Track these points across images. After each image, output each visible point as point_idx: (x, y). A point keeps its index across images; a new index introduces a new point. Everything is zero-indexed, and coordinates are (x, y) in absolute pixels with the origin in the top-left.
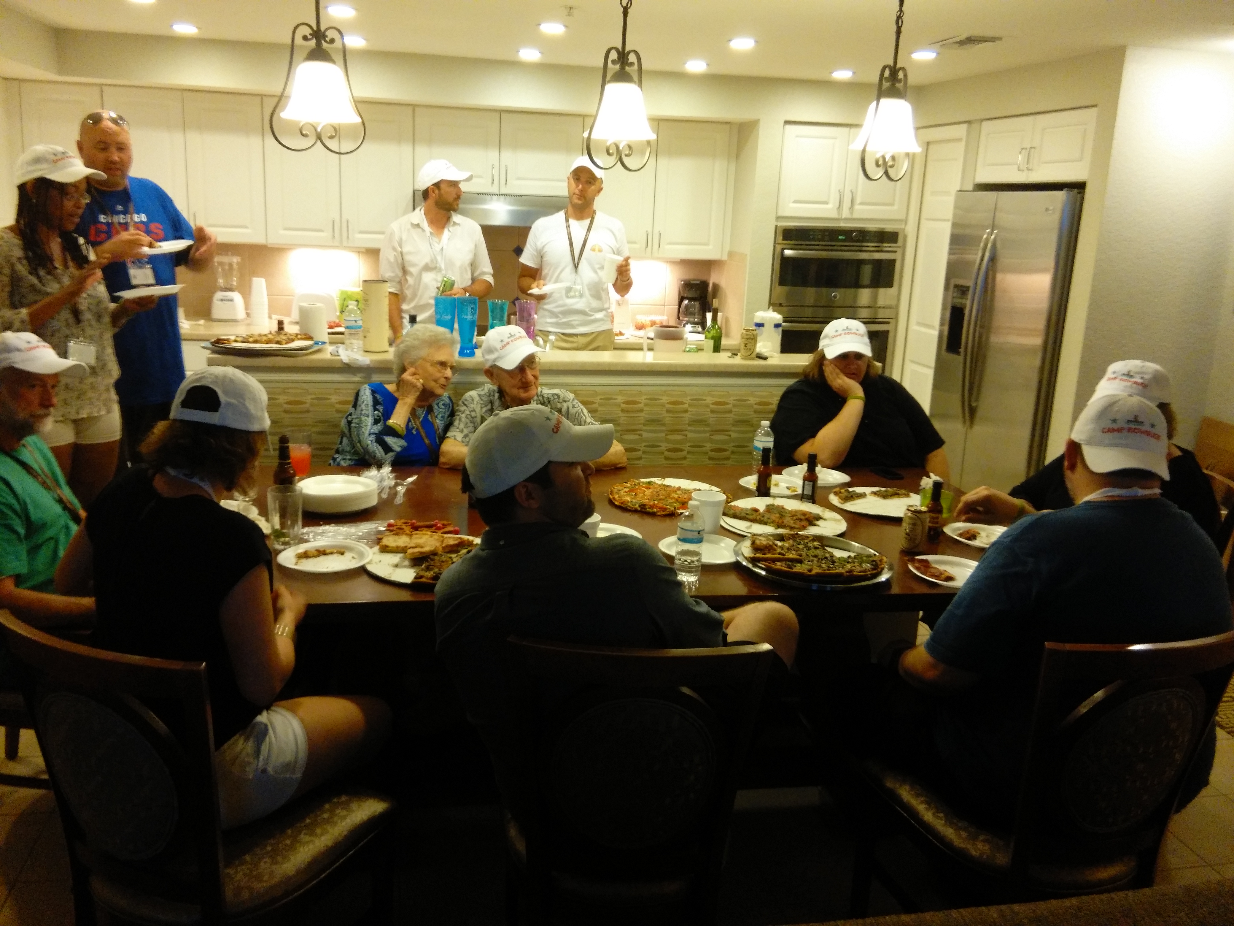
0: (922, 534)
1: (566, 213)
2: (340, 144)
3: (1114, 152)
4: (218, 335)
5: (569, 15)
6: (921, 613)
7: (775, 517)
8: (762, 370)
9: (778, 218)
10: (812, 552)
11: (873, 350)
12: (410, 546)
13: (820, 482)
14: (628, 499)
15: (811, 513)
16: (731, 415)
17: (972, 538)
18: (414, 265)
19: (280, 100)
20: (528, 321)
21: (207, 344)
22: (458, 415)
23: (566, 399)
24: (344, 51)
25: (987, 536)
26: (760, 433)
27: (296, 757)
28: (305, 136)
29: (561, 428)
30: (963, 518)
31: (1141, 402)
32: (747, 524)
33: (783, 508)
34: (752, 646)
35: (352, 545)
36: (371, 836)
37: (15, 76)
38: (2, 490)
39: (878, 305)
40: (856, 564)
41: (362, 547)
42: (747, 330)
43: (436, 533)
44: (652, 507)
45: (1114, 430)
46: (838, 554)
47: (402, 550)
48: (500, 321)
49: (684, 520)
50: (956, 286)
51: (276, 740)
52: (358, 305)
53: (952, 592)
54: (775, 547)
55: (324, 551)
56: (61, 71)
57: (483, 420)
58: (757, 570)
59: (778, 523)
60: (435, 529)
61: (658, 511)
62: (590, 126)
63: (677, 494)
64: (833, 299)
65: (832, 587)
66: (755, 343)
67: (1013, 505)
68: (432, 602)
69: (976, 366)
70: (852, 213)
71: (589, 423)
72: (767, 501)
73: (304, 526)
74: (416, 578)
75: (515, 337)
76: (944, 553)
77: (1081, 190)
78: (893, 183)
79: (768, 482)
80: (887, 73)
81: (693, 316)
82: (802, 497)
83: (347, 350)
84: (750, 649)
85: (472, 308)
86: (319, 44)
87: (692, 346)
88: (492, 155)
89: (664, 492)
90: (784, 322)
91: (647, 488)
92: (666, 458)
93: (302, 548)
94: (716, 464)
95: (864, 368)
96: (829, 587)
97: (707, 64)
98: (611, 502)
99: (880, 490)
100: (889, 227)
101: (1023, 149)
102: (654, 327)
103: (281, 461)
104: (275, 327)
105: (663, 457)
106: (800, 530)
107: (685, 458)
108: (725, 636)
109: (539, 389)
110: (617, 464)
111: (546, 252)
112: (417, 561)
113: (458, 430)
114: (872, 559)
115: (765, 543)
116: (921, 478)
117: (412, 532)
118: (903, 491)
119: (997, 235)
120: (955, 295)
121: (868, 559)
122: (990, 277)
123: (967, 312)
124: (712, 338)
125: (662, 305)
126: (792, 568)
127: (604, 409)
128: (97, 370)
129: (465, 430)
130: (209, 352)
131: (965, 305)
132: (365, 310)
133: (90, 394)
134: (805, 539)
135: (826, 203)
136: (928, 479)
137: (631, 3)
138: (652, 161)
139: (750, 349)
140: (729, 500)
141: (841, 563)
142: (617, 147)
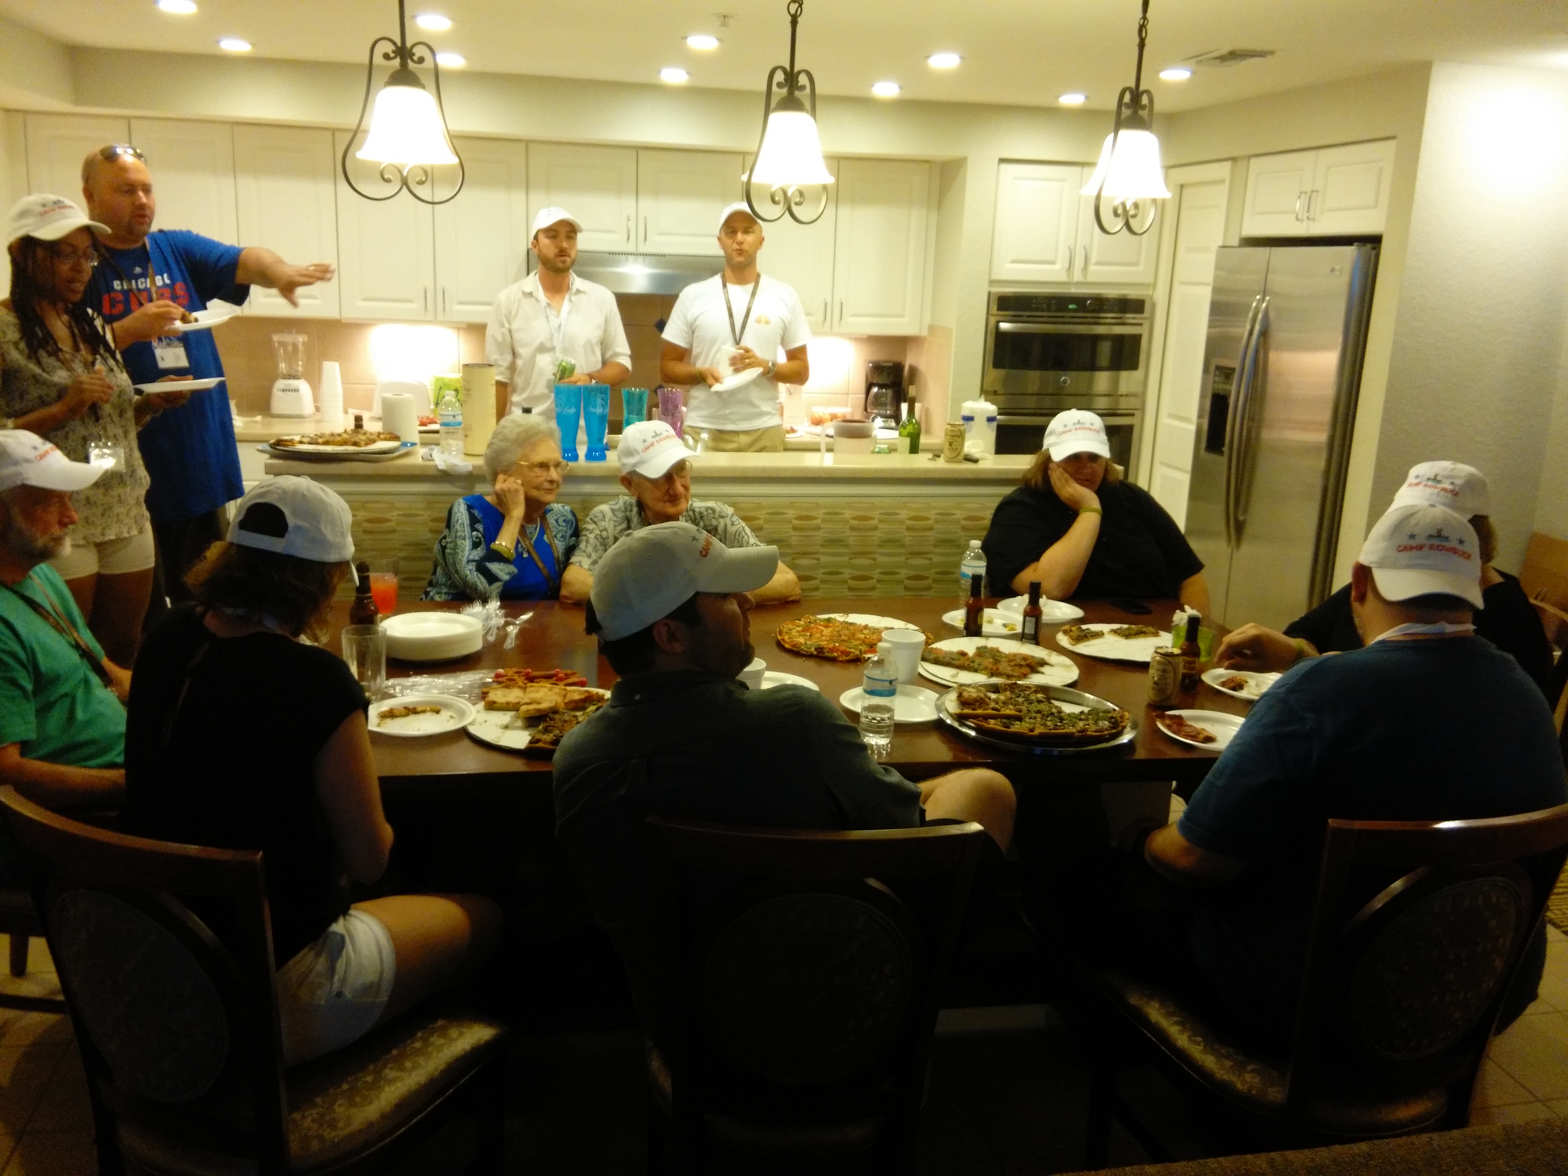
0: (1175, 682)
1: (723, 277)
2: (432, 191)
3: (1418, 197)
4: (279, 435)
5: (723, 25)
6: (1174, 783)
7: (988, 662)
8: (970, 476)
9: (992, 282)
10: (1035, 707)
11: (1112, 450)
12: (523, 701)
13: (1045, 618)
14: (801, 640)
15: (1033, 657)
16: (932, 534)
17: (1238, 688)
18: (527, 345)
19: (355, 135)
20: (673, 415)
21: (265, 447)
22: (586, 535)
23: (724, 514)
24: (437, 73)
25: (1257, 685)
27: (380, 973)
28: (388, 181)
29: (712, 550)
30: (1226, 664)
31: (1447, 513)
32: (952, 671)
33: (998, 651)
34: (957, 826)
35: (451, 701)
36: (475, 1071)
37: (19, 106)
38: (2, 633)
39: (1120, 393)
40: (1091, 721)
41: (464, 704)
42: (952, 425)
43: (557, 685)
44: (832, 650)
45: (1411, 548)
46: (1068, 709)
47: (513, 707)
48: (638, 414)
49: (872, 667)
50: (1218, 368)
51: (355, 951)
52: (457, 396)
53: (1214, 756)
54: (988, 701)
55: (415, 709)
56: (78, 100)
57: (616, 539)
58: (964, 730)
59: (992, 670)
60: (557, 680)
61: (840, 656)
62: (749, 167)
63: (864, 634)
64: (1062, 384)
65: (1060, 751)
66: (963, 441)
67: (1288, 647)
68: (551, 772)
69: (1244, 469)
70: (1085, 276)
71: (753, 545)
72: (978, 642)
73: (388, 678)
74: (531, 742)
75: (661, 437)
76: (1202, 708)
77: (1376, 246)
78: (1137, 237)
79: (979, 619)
80: (1127, 98)
81: (884, 408)
82: (1022, 637)
83: (443, 452)
84: (955, 830)
86: (404, 64)
87: (883, 446)
88: (629, 203)
89: (846, 632)
90: (999, 414)
91: (826, 627)
92: (851, 589)
93: (387, 705)
94: (915, 596)
95: (1100, 473)
96: (1056, 751)
97: (901, 87)
98: (780, 645)
99: (1122, 628)
100: (1133, 293)
101: (1301, 193)
102: (834, 422)
103: (359, 595)
104: (351, 425)
105: (846, 587)
106: (1019, 678)
107: (874, 589)
108: (923, 812)
109: (690, 502)
110: (788, 597)
111: (699, 325)
112: (533, 720)
113: (584, 554)
114: (1110, 715)
115: (974, 695)
116: (1174, 613)
117: (526, 684)
118: (1151, 629)
119: (1269, 302)
120: (1217, 379)
121: (1105, 715)
122: (1261, 356)
123: (1232, 401)
124: (909, 435)
125: (844, 394)
126: (1008, 727)
127: (771, 526)
128: (126, 478)
129: (593, 554)
130: (267, 456)
131: (1230, 391)
132: (466, 401)
134: (1025, 690)
135: (1053, 263)
136: (1182, 613)
137: (801, 9)
138: (830, 211)
139: (956, 449)
140: (930, 641)
141: (1070, 721)
142: (785, 193)
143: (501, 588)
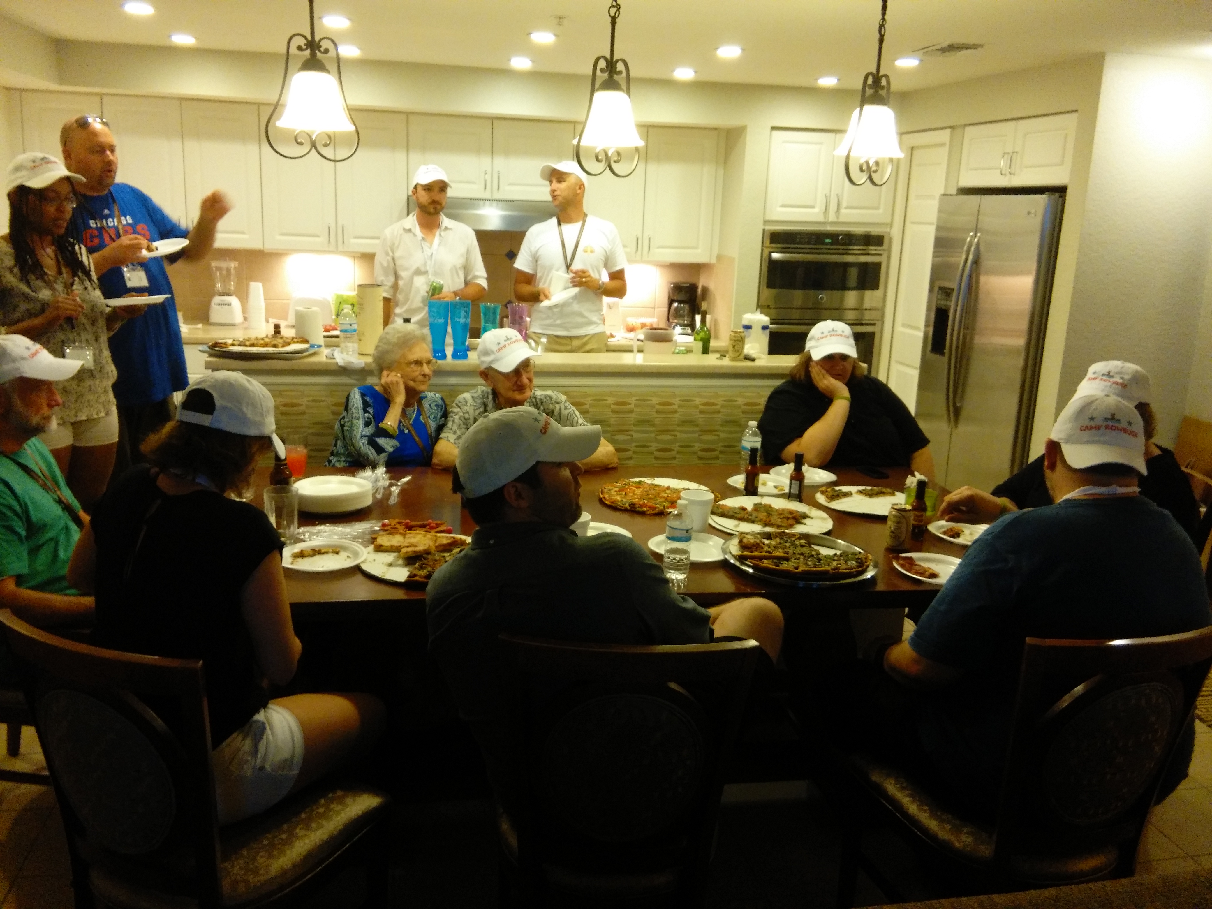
0: (907, 531)
1: (558, 219)
2: (335, 151)
3: (1094, 157)
4: (216, 339)
5: (559, 24)
6: (907, 610)
7: (762, 515)
8: (750, 372)
9: (766, 222)
10: (799, 550)
11: (859, 352)
12: (403, 545)
13: (807, 481)
14: (618, 498)
15: (798, 512)
16: (720, 416)
17: (956, 536)
18: (406, 269)
19: (276, 108)
20: (520, 324)
21: (205, 348)
22: (452, 417)
23: (558, 401)
24: (338, 60)
25: (971, 534)
26: (748, 433)
27: (293, 753)
28: (300, 144)
29: (550, 429)
31: (1118, 401)
32: (735, 522)
33: (770, 507)
34: (739, 642)
35: (347, 545)
36: (365, 830)
37: (17, 86)
38: (2, 491)
39: (864, 308)
40: (842, 562)
41: (357, 546)
42: (735, 332)
43: (430, 532)
44: (641, 506)
45: (1091, 428)
46: (825, 552)
47: (396, 549)
48: (492, 324)
49: (673, 519)
50: (940, 288)
51: (273, 736)
52: (353, 309)
53: (930, 588)
54: (762, 545)
55: (320, 550)
56: (61, 80)
57: (475, 420)
58: (744, 568)
59: (765, 521)
60: (429, 529)
61: (648, 510)
62: (579, 133)
63: (666, 493)
64: (820, 301)
65: (818, 585)
66: (743, 344)
67: (995, 504)
68: (425, 600)
69: (960, 367)
70: (838, 217)
71: (581, 425)
72: (755, 500)
73: (300, 525)
74: (409, 577)
75: (511, 341)
76: (928, 551)
77: (1062, 194)
78: (877, 188)
79: (756, 481)
80: (870, 81)
81: (682, 319)
82: (789, 496)
83: (342, 353)
84: (737, 645)
85: (465, 312)
86: (313, 54)
87: (681, 348)
88: (485, 161)
89: (653, 492)
90: (772, 324)
91: (637, 488)
92: (656, 458)
93: (298, 548)
94: (706, 463)
95: (849, 368)
96: (815, 585)
97: (695, 72)
98: (602, 502)
99: (866, 489)
100: (875, 231)
101: (1005, 153)
102: (644, 330)
103: (278, 463)
104: (272, 331)
106: (787, 528)
107: (674, 458)
108: (712, 631)
109: (533, 391)
110: (608, 465)
111: (540, 255)
112: (411, 560)
113: (451, 432)
114: (857, 557)
115: (752, 541)
116: (906, 477)
117: (406, 531)
118: (889, 490)
119: (980, 238)
120: (940, 297)
121: (853, 557)
122: (974, 279)
123: (951, 313)
124: (702, 340)
125: (653, 308)
126: (778, 566)
127: (595, 410)
128: (95, 373)
129: (458, 431)
130: (207, 355)
131: (950, 306)
132: (359, 313)
133: (89, 397)
134: (791, 537)
135: (812, 207)
136: (913, 478)
137: (619, 13)
138: (641, 167)
139: (738, 351)
140: (718, 499)
141: (827, 561)
142: (606, 154)
143: (386, 458)
